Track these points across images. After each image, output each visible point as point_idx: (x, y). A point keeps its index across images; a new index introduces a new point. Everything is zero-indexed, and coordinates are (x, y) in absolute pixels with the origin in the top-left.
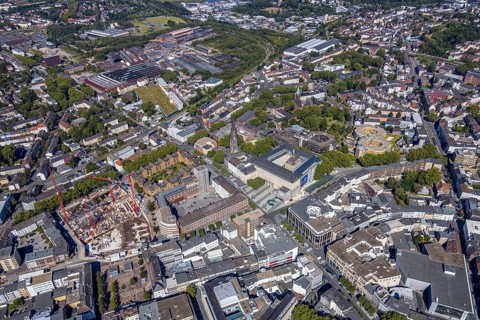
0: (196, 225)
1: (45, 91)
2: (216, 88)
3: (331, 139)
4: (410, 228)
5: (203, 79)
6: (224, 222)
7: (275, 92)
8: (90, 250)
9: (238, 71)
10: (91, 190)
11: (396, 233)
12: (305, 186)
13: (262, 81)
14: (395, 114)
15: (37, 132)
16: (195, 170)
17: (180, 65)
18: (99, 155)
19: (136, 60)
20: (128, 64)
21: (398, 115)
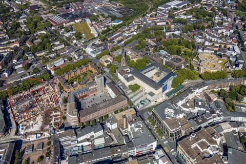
0: (90, 117)
1: (25, 23)
2: (118, 25)
3: (183, 61)
4: (237, 129)
5: (112, 20)
6: (109, 115)
7: (151, 29)
8: (20, 130)
9: (132, 16)
10: (32, 86)
11: (227, 133)
12: (166, 92)
13: (145, 23)
14: (223, 46)
15: (13, 46)
16: (95, 78)
17: (100, 12)
18: (43, 63)
19: (77, 8)
20: (73, 10)
21: (225, 47)
